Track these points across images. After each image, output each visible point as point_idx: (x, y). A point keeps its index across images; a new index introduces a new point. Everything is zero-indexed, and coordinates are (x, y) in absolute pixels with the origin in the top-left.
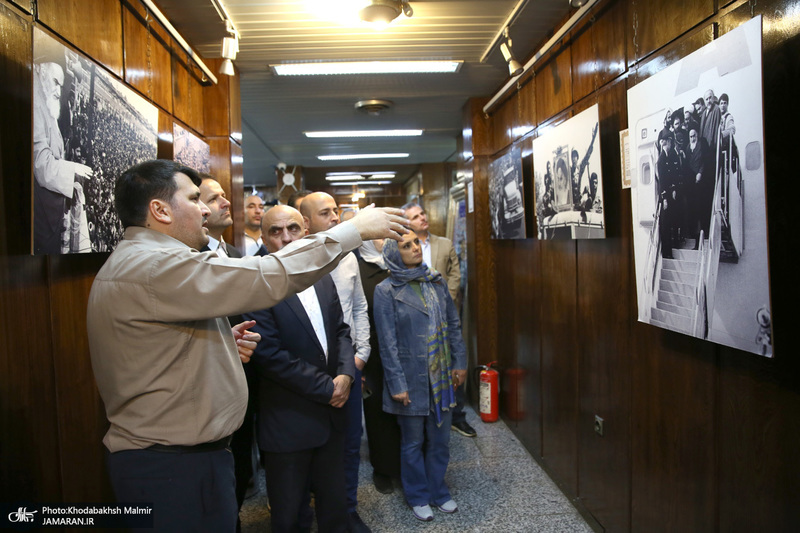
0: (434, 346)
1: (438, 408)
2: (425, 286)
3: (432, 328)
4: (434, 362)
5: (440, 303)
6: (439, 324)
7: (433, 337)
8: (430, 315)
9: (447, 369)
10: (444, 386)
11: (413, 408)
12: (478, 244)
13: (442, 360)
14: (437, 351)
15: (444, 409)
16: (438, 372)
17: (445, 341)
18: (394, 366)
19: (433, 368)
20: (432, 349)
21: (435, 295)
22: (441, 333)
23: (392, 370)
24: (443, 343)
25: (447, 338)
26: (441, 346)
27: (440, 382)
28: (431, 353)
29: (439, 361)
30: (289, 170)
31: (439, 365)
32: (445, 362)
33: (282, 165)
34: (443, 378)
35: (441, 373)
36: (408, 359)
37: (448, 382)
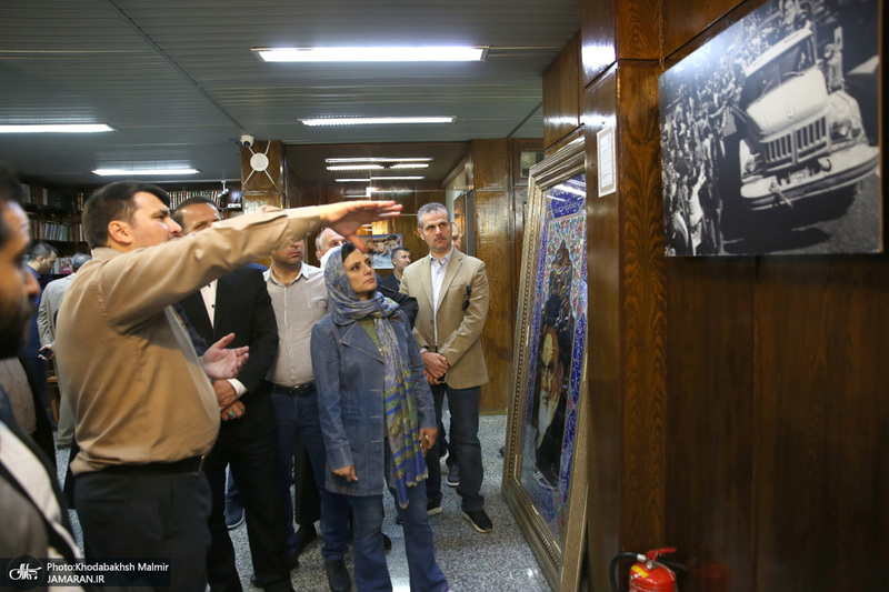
0: (395, 402)
1: (402, 484)
2: (380, 322)
3: (390, 378)
4: (394, 423)
5: (400, 346)
6: (399, 373)
7: (391, 391)
8: (387, 362)
9: (411, 432)
10: (408, 454)
11: (364, 486)
12: (628, 269)
13: (405, 420)
14: (398, 408)
15: (410, 484)
16: (400, 436)
17: (408, 395)
18: (335, 431)
19: (393, 432)
20: (391, 406)
21: (393, 335)
22: (403, 385)
23: (333, 436)
24: (405, 397)
25: (411, 390)
26: (403, 401)
27: (404, 449)
28: (390, 412)
29: (401, 421)
30: (260, 146)
31: (401, 427)
32: (409, 422)
33: (247, 138)
34: (407, 445)
35: (404, 437)
36: (358, 421)
37: (412, 448)
